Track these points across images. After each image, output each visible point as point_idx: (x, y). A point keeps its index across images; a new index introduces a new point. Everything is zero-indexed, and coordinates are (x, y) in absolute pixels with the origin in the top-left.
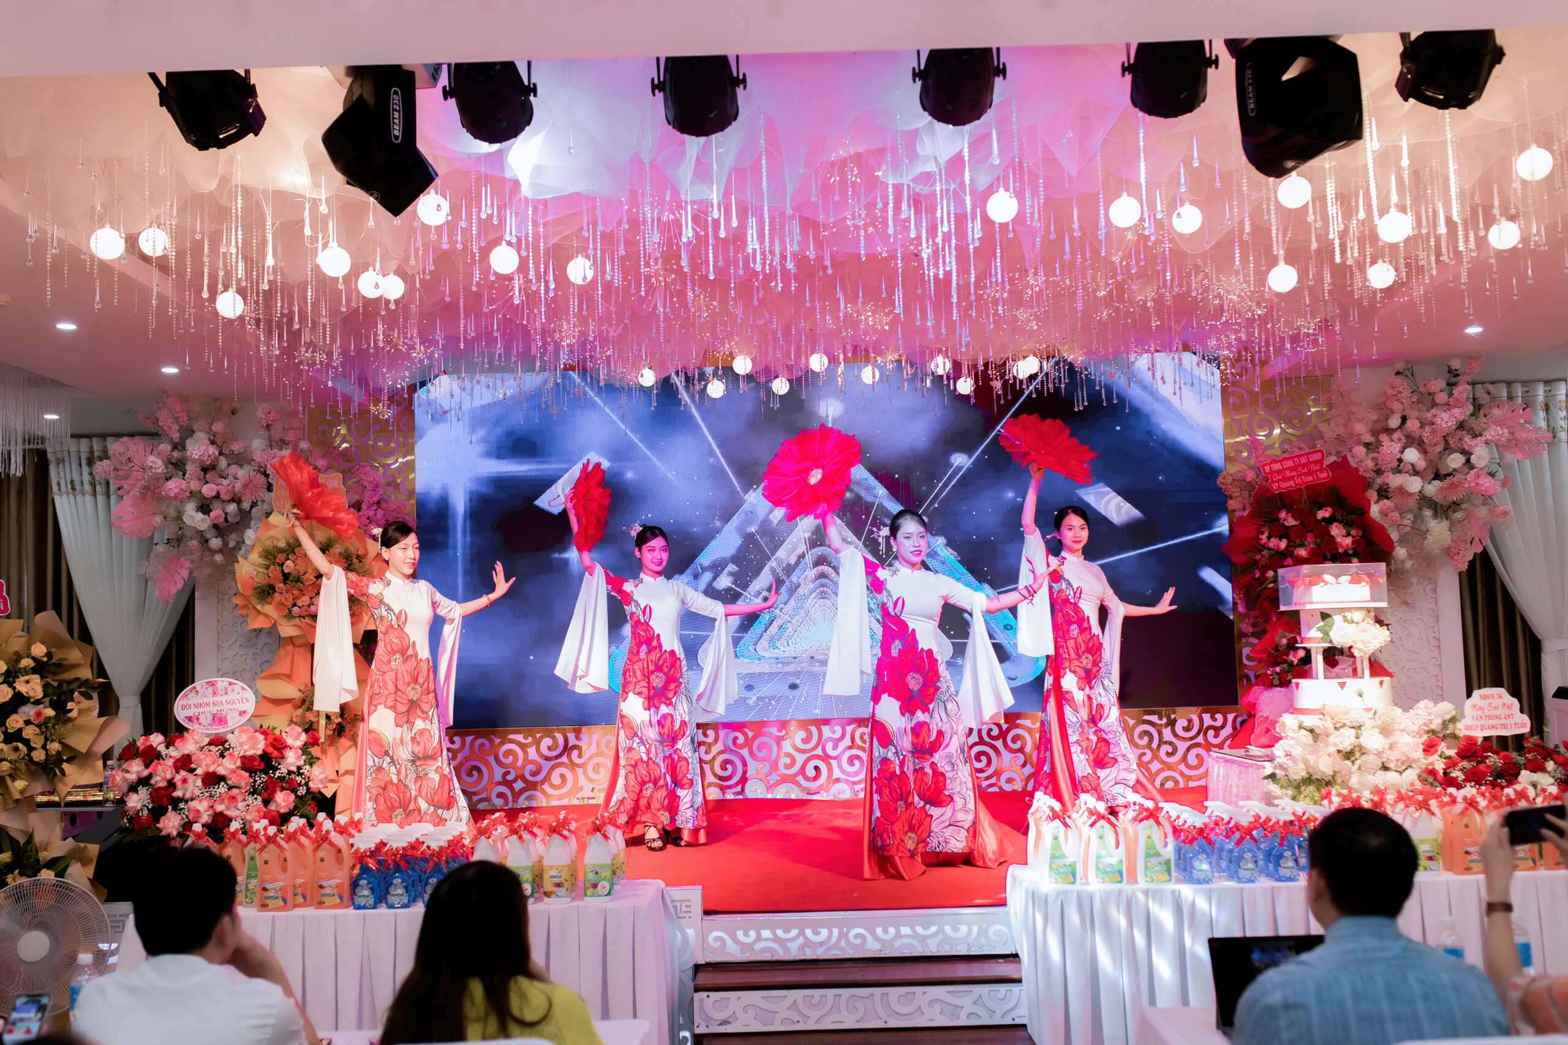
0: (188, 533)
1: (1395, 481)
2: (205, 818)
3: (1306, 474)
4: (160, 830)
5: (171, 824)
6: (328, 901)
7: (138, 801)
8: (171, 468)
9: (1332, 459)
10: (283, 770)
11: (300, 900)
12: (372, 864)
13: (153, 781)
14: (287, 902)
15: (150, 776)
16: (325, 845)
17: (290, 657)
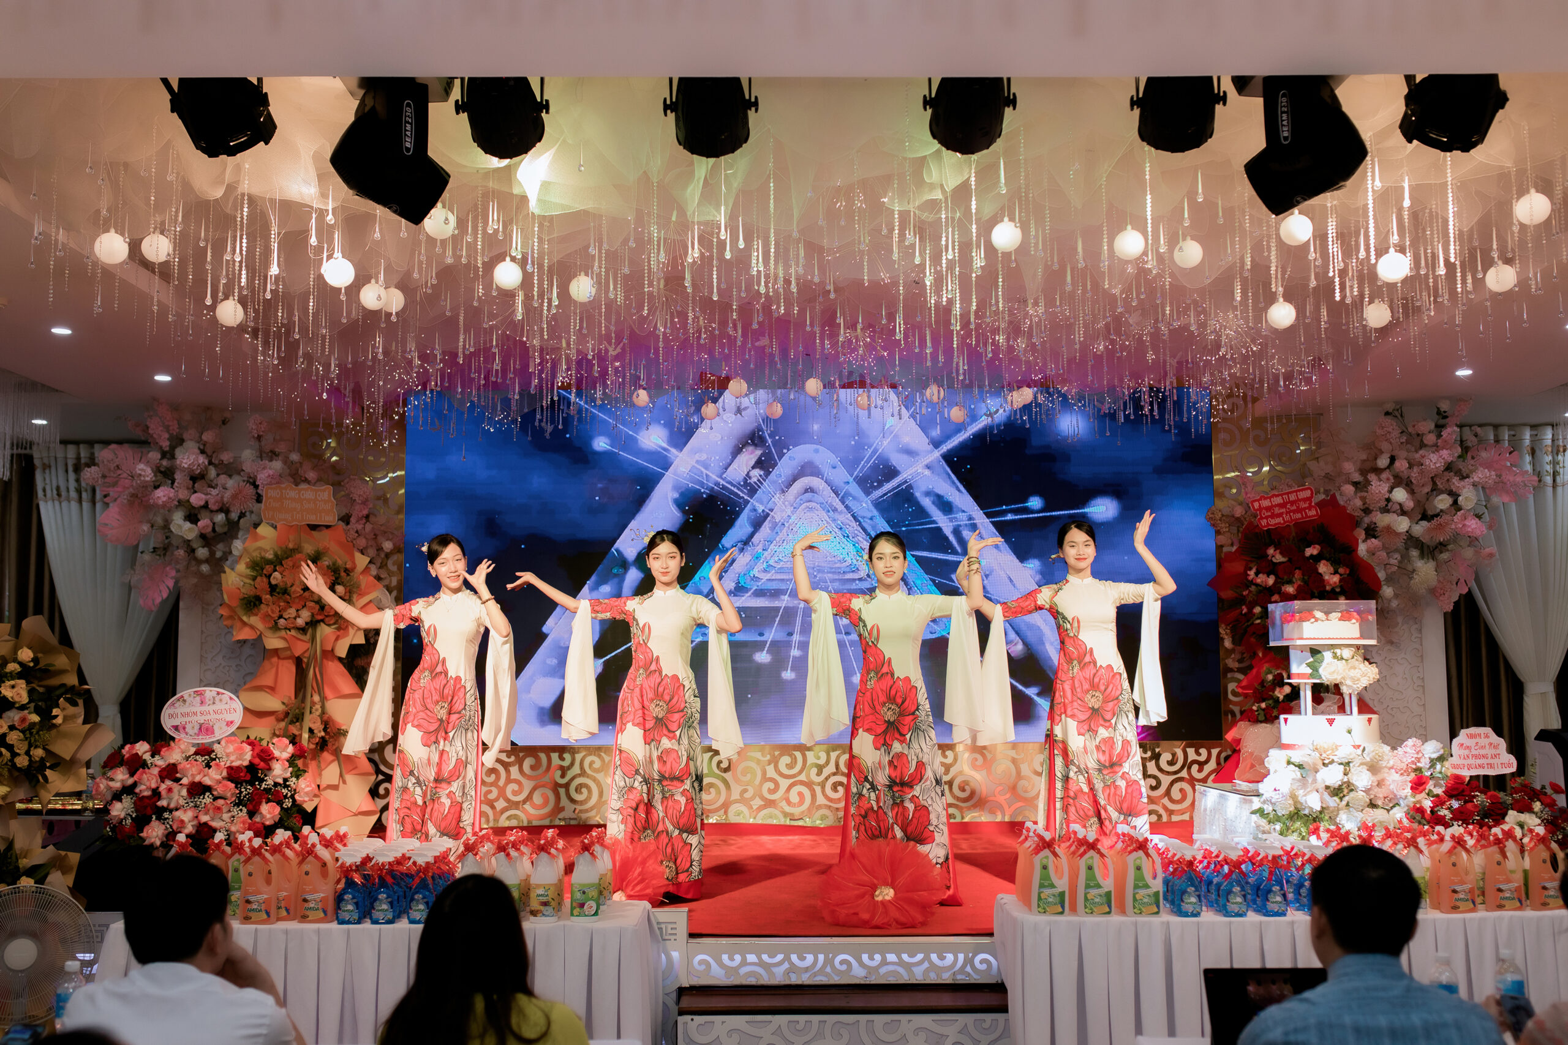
0: (175, 542)
1: (1383, 520)
2: (189, 828)
3: (1294, 512)
4: (143, 840)
5: (155, 834)
6: (312, 915)
7: (120, 810)
8: (160, 477)
9: (1322, 497)
10: (270, 782)
11: (284, 913)
12: (358, 879)
13: (137, 790)
14: (269, 916)
15: (135, 784)
16: (310, 858)
17: (274, 671)
